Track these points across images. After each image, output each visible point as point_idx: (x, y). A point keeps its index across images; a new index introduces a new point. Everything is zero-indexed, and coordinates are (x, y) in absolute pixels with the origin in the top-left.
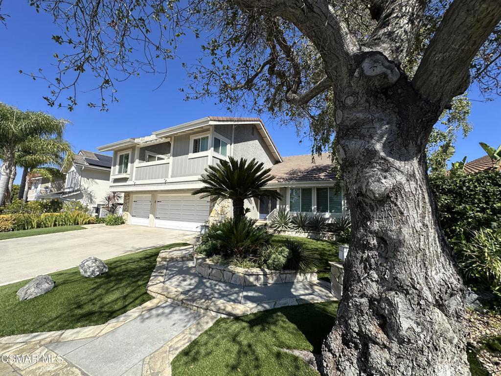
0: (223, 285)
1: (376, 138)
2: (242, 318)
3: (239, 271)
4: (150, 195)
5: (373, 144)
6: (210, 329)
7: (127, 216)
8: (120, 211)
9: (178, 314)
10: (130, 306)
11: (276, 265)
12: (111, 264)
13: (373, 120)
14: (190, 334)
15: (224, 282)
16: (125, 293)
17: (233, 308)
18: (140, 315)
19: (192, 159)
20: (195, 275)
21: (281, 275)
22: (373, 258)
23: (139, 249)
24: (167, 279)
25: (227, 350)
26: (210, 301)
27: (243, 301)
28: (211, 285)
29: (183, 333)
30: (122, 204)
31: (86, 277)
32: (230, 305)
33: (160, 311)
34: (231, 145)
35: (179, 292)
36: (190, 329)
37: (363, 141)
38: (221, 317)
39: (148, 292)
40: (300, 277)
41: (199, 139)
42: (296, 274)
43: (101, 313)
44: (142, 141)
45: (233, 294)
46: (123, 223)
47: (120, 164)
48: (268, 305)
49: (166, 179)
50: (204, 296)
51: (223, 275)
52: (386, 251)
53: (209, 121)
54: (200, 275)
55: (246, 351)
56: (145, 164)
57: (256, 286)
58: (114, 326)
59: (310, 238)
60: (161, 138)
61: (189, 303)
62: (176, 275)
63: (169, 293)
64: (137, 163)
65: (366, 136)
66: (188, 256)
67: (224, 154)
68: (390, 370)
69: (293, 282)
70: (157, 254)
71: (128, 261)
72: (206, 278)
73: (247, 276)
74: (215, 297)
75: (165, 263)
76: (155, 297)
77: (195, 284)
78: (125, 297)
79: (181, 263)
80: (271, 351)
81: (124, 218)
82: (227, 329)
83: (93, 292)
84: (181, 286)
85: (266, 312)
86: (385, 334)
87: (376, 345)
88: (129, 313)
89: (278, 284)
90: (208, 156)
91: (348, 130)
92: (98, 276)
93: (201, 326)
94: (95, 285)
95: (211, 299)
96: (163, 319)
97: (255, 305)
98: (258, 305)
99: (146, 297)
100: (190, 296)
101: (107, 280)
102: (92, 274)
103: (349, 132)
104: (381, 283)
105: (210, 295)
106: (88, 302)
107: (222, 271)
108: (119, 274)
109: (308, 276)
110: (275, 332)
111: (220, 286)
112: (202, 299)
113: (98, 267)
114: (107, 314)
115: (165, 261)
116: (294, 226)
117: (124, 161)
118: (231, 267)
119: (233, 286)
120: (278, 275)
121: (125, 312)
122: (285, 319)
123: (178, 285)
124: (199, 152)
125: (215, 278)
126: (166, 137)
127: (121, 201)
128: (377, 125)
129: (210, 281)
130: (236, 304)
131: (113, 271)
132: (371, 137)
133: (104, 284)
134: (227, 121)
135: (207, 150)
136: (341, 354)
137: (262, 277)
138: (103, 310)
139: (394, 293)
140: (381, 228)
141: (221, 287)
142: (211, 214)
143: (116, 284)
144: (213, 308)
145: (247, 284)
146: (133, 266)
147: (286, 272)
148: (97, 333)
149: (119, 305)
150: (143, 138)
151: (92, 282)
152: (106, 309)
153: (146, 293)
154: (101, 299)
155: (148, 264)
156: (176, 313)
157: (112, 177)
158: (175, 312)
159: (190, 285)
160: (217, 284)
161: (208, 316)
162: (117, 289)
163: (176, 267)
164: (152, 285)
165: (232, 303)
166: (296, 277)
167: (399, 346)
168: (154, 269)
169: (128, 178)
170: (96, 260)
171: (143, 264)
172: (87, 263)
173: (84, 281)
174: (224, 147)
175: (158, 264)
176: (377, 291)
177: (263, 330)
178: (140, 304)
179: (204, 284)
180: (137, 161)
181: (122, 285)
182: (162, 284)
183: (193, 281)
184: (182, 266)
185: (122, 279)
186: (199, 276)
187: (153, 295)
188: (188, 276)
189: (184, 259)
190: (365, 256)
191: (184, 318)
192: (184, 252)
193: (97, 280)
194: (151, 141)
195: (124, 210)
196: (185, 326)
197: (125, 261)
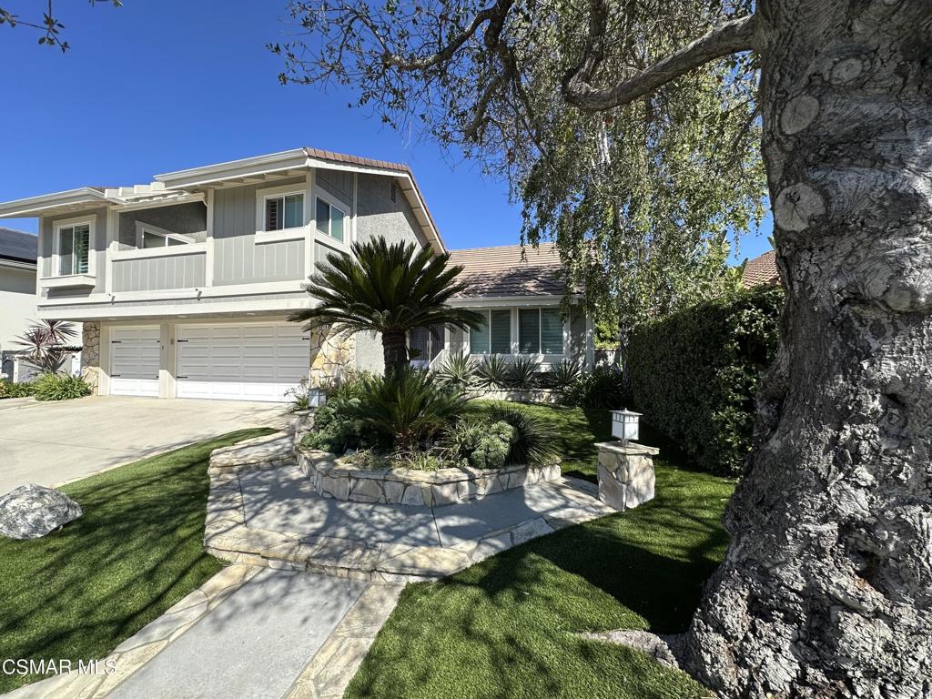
0: (386, 510)
1: (913, 166)
2: (458, 577)
3: (421, 479)
4: (158, 327)
5: (905, 179)
6: (397, 615)
7: (95, 376)
8: (74, 365)
9: (306, 593)
10: (170, 594)
11: (494, 459)
12: (84, 496)
13: (906, 122)
14: (353, 635)
15: (387, 504)
16: (148, 565)
17: (430, 558)
18: (207, 612)
19: (265, 243)
20: (315, 496)
21: (500, 477)
22: (865, 439)
23: (150, 451)
24: (251, 514)
25: (465, 661)
26: (374, 552)
27: (444, 540)
28: (362, 515)
29: (334, 636)
30: (78, 350)
31: (17, 540)
32: (423, 554)
33: (257, 593)
34: (351, 217)
35: (293, 540)
36: (348, 623)
37: (878, 173)
38: (408, 583)
39: (210, 552)
40: (533, 476)
41: (281, 201)
42: (525, 471)
43: (89, 628)
44: (124, 196)
45: (416, 527)
46: (88, 392)
47: (65, 251)
48: (499, 539)
49: (199, 289)
50: (354, 541)
51: (383, 490)
52: (901, 423)
53: (304, 158)
54: (328, 496)
55: (509, 655)
56: (136, 252)
57: (455, 503)
58: (141, 658)
59: (512, 401)
60: (180, 191)
61: (327, 563)
62: (270, 502)
63: (268, 547)
64: (114, 250)
65: (889, 161)
66: (285, 456)
67: (338, 235)
68: (890, 658)
69: (522, 487)
70: (205, 460)
71: (131, 484)
72: (343, 501)
73: (438, 488)
74: (381, 541)
75: (230, 477)
76: (233, 561)
77: (324, 518)
78: (150, 575)
79: (270, 472)
80: (564, 645)
81: (87, 381)
82: (437, 609)
83: (49, 578)
84: (292, 527)
85: (502, 555)
86: (878, 590)
87: (855, 614)
88: (172, 612)
89: (496, 494)
90: (303, 239)
91: (833, 147)
92: (54, 534)
93: (370, 610)
94: (51, 558)
95: (374, 547)
96: (273, 613)
97: (472, 545)
98: (479, 543)
99: (208, 565)
100: (324, 547)
101: (86, 538)
102: (36, 530)
103: (836, 152)
104: (880, 491)
105: (368, 537)
106: (40, 607)
107: (381, 482)
108: (117, 519)
109: (547, 471)
110: (548, 599)
111: (380, 513)
112: (353, 550)
113: (51, 509)
114: (110, 629)
115: (231, 472)
116: (480, 381)
117: (76, 244)
118: (398, 472)
119: (409, 510)
120: (494, 477)
121: (161, 612)
122: (552, 567)
123: (284, 525)
124: (282, 228)
125: (364, 499)
126: (194, 190)
127: (77, 341)
128: (914, 135)
129: (355, 506)
130: (434, 549)
131: (98, 513)
132: (901, 163)
133: (79, 550)
134: (345, 163)
135: (300, 224)
136: (751, 635)
137: (465, 484)
138: (94, 619)
139: (919, 509)
140: (903, 375)
141: (384, 516)
142: (316, 364)
143: (116, 545)
144: (386, 566)
145: (437, 503)
146: (151, 494)
147: (510, 469)
148: (91, 688)
149: (140, 596)
150: (128, 189)
151: (41, 550)
152: (101, 615)
153: (205, 555)
154: (80, 592)
155: (190, 483)
156: (300, 591)
157: (42, 284)
158: (295, 590)
159: (312, 520)
160: (372, 510)
161: (377, 585)
162: (122, 556)
163: (261, 484)
164: (216, 534)
165: (423, 548)
166: (526, 476)
167: (916, 611)
168: (208, 494)
169: (93, 287)
170: (42, 494)
171: (176, 486)
172: (14, 503)
173: (13, 551)
174: (338, 221)
175: (214, 482)
176: (866, 507)
177: (520, 598)
178: (198, 585)
179: (343, 513)
180: (114, 245)
181: (133, 545)
182: (241, 529)
183: (316, 511)
184: (276, 480)
185: (128, 531)
186: (325, 498)
187: (226, 556)
188: (299, 501)
189: (275, 463)
190: (845, 435)
191: (323, 600)
192: (272, 449)
193: (53, 544)
194: (151, 198)
195: (85, 363)
196: (332, 619)
197: (123, 482)
